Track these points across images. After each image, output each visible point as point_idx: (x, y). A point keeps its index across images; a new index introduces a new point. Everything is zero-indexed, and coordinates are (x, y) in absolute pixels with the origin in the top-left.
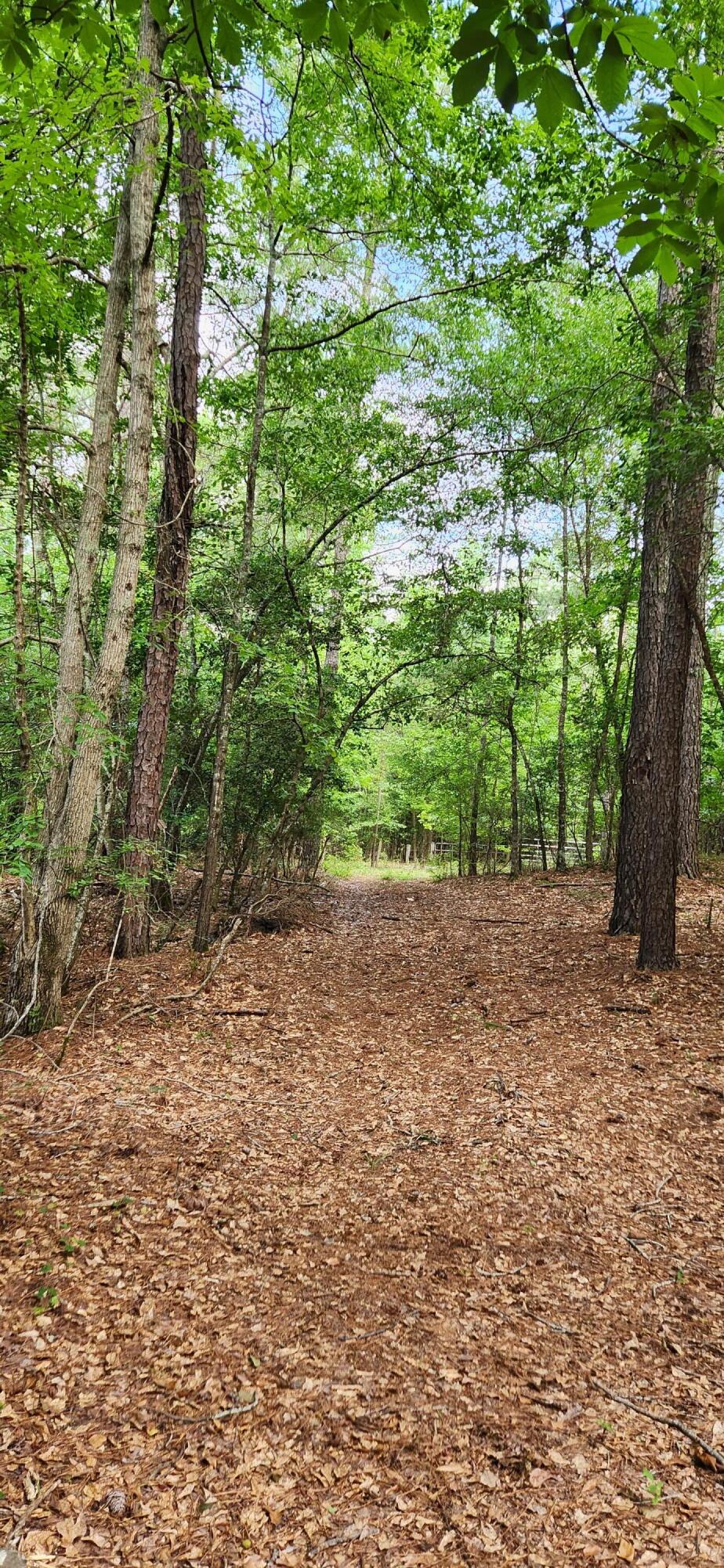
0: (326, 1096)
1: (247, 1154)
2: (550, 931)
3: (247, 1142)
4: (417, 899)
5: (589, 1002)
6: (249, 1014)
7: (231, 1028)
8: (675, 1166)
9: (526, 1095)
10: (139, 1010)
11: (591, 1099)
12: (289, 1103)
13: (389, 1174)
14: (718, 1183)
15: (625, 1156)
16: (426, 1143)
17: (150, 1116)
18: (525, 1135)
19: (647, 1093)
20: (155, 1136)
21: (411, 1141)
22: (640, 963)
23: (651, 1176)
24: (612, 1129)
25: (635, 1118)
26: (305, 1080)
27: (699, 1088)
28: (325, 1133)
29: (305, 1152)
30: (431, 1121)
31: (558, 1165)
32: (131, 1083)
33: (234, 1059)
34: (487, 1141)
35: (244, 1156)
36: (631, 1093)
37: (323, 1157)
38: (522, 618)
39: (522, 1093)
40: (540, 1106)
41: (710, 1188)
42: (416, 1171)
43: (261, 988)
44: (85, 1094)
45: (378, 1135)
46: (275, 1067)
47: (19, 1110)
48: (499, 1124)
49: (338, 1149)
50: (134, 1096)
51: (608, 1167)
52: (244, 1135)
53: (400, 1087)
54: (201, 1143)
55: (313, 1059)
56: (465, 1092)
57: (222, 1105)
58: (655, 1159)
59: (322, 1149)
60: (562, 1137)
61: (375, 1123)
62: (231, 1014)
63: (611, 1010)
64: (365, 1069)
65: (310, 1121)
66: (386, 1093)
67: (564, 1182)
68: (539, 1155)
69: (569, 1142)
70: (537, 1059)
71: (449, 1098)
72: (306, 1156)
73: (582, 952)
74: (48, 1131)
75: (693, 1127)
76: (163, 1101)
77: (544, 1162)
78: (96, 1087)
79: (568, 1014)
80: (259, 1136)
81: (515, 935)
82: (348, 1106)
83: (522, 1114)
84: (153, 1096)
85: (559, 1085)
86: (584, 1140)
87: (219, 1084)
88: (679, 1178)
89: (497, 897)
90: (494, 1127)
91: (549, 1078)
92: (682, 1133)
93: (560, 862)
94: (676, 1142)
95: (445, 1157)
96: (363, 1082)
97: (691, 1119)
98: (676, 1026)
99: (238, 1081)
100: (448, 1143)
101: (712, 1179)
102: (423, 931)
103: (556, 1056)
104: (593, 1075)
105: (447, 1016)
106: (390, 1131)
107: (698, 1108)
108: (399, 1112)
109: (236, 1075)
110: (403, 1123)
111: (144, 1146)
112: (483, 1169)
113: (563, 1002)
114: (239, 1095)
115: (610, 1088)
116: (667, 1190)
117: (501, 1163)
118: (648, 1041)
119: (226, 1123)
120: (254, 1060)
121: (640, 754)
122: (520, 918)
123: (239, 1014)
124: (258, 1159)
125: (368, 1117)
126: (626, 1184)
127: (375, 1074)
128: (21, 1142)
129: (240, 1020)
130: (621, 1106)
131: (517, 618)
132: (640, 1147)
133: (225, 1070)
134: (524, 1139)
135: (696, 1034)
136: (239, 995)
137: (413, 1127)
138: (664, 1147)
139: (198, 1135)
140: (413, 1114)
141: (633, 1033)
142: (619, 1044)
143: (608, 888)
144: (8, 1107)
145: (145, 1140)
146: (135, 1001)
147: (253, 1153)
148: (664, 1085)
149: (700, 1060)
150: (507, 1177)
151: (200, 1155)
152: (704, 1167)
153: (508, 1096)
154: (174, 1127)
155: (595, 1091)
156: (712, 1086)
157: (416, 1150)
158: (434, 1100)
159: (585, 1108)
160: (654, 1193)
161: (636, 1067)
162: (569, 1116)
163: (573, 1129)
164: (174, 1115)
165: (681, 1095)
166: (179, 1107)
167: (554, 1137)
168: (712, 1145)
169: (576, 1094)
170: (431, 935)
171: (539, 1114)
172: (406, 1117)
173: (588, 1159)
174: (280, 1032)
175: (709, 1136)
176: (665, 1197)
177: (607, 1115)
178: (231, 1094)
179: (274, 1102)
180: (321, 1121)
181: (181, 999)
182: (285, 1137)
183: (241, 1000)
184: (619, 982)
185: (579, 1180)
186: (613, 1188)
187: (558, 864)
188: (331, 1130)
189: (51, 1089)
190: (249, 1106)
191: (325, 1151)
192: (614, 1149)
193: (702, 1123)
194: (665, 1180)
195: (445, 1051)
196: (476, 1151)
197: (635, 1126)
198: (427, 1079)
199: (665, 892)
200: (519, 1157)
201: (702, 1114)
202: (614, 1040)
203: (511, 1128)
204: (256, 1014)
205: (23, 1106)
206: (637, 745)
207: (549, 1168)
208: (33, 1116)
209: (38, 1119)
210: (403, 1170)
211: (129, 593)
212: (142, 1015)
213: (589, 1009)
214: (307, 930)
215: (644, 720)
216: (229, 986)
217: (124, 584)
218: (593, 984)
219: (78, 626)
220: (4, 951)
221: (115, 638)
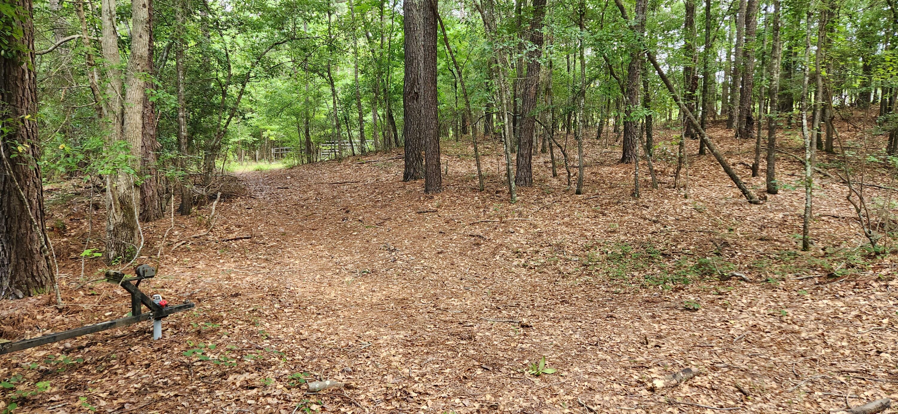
0: (307, 265)
1: (289, 289)
2: (372, 185)
3: (285, 285)
4: (292, 177)
5: (409, 211)
6: (241, 238)
7: (236, 246)
8: (470, 264)
9: (400, 250)
10: (178, 244)
11: (428, 247)
13: (357, 286)
14: (488, 266)
15: (449, 264)
16: (365, 273)
18: (407, 264)
19: (449, 241)
20: (240, 289)
21: (358, 274)
22: (427, 191)
23: (463, 268)
24: (441, 256)
25: (448, 250)
26: (292, 261)
27: (470, 235)
28: (317, 278)
30: (363, 266)
31: (425, 271)
33: (250, 258)
34: (391, 268)
36: (443, 242)
37: (323, 285)
38: (330, 15)
39: (398, 249)
40: (408, 252)
43: (239, 226)
45: (342, 275)
46: (273, 258)
48: (394, 262)
49: (328, 282)
50: (211, 278)
51: (445, 269)
52: (281, 283)
53: (340, 256)
54: (264, 289)
56: (372, 253)
57: (258, 276)
58: (462, 263)
59: (320, 283)
60: (422, 262)
61: (338, 271)
62: (231, 240)
63: (420, 213)
64: (318, 252)
65: (306, 275)
66: (335, 259)
68: (416, 269)
69: (426, 263)
70: (397, 236)
71: (365, 256)
72: (315, 286)
73: (394, 191)
75: (472, 250)
76: (229, 278)
77: (419, 271)
78: (186, 279)
79: (400, 218)
81: (356, 188)
82: (320, 267)
83: (401, 257)
85: (411, 244)
86: (431, 261)
87: (250, 268)
88: (473, 267)
89: (336, 172)
90: (392, 263)
91: (406, 242)
92: (469, 252)
93: (363, 151)
94: (467, 256)
95: (377, 277)
96: (321, 257)
97: (470, 247)
98: (451, 215)
99: (259, 265)
100: (375, 271)
101: (486, 266)
102: (306, 192)
103: (405, 234)
104: (424, 238)
105: (345, 226)
106: (346, 272)
107: (472, 243)
108: (346, 265)
109: (255, 264)
111: (241, 292)
112: (395, 277)
113: (396, 213)
114: (264, 271)
115: (433, 242)
117: (402, 275)
118: (442, 222)
120: (260, 257)
121: (411, 90)
122: (353, 179)
123: (236, 239)
124: (295, 290)
127: (324, 253)
129: (238, 242)
130: (441, 247)
131: (327, 14)
132: (455, 260)
133: (249, 263)
135: (461, 217)
136: (229, 231)
137: (356, 269)
138: (464, 258)
139: (259, 286)
140: (352, 265)
141: (434, 220)
142: (429, 225)
143: (393, 161)
145: (237, 291)
146: (175, 240)
148: (455, 237)
149: (466, 225)
150: (406, 279)
151: (268, 292)
152: (481, 262)
153: (392, 251)
154: (245, 286)
155: (428, 244)
156: (475, 234)
157: (362, 276)
158: (359, 258)
159: (427, 250)
160: (466, 273)
161: (441, 232)
162: (421, 254)
163: (425, 258)
164: (240, 282)
165: (464, 239)
166: (238, 279)
167: (419, 262)
168: (481, 254)
169: (421, 246)
170: (311, 193)
171: (409, 255)
172: (350, 266)
173: (436, 267)
174: (264, 244)
175: (479, 251)
176: (471, 274)
177: (436, 252)
178: (259, 271)
180: (312, 274)
181: (200, 236)
182: (300, 281)
183: (232, 233)
184: (419, 200)
185: (436, 274)
186: (450, 274)
187: (362, 152)
188: (318, 276)
191: (322, 283)
192: (444, 262)
193: (475, 248)
194: (468, 269)
195: (352, 240)
196: (389, 272)
197: (450, 253)
198: (351, 251)
199: (435, 156)
200: (408, 271)
201: (474, 244)
202: (426, 224)
203: (399, 262)
204: (245, 238)
206: (409, 84)
207: (421, 273)
210: (362, 284)
211: (145, 9)
212: (182, 246)
213: (410, 214)
214: (241, 198)
215: (411, 72)
216: (222, 227)
217: (141, 4)
218: (407, 203)
219: (112, 29)
220: (65, 228)
221: (140, 37)
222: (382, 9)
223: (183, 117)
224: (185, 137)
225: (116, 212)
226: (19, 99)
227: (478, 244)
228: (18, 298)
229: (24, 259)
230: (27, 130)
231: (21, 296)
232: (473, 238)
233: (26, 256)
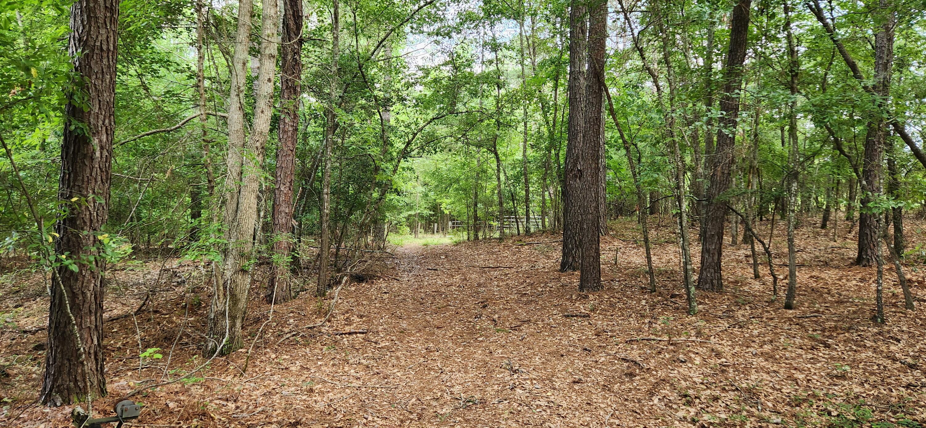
0: (408, 380)
1: (367, 419)
2: (526, 272)
3: (366, 411)
4: (446, 257)
5: (554, 312)
6: (356, 333)
7: (346, 343)
8: (614, 406)
9: (525, 371)
10: (289, 335)
11: (563, 370)
12: (387, 386)
13: (452, 424)
14: (639, 414)
15: (585, 402)
16: (471, 404)
17: (305, 400)
18: (528, 395)
19: (593, 364)
20: (310, 413)
21: (462, 404)
22: (581, 288)
23: (602, 413)
24: (576, 387)
25: (589, 379)
26: (395, 371)
27: (623, 359)
28: (411, 402)
29: (401, 415)
30: (472, 390)
31: (548, 411)
32: (290, 380)
33: (351, 361)
34: (506, 400)
35: (365, 421)
36: (584, 365)
37: (411, 417)
38: (499, 88)
39: (523, 370)
40: (534, 377)
41: (635, 417)
42: (467, 421)
43: (361, 317)
44: (263, 390)
45: (442, 402)
46: (376, 365)
47: (225, 403)
48: (512, 389)
49: (419, 411)
50: (293, 389)
51: (576, 409)
52: (363, 407)
53: (451, 371)
54: (338, 415)
55: (398, 358)
56: (490, 372)
57: (347, 390)
58: (603, 403)
59: (410, 412)
60: (549, 394)
61: (439, 394)
62: (345, 334)
63: (567, 316)
64: (429, 361)
65: (401, 395)
66: (444, 375)
67: (553, 421)
68: (537, 405)
69: (553, 397)
70: (529, 349)
71: (481, 375)
72: (401, 417)
73: (546, 283)
74: (245, 414)
75: (622, 382)
76: (311, 390)
77: (540, 410)
78: (269, 385)
79: (543, 321)
80: (372, 407)
81: (506, 275)
82: (422, 385)
83: (524, 382)
84: (305, 387)
85: (543, 363)
86: (561, 395)
87: (343, 377)
88: (617, 412)
89: (493, 253)
90: (509, 391)
91: (537, 359)
92: (616, 387)
94: (613, 392)
95: (483, 412)
96: (429, 369)
97: (620, 377)
98: (605, 323)
99: (355, 374)
100: (483, 402)
101: (636, 412)
102: (453, 276)
103: (539, 346)
104: (562, 356)
105: (473, 326)
106: (449, 398)
107: (623, 371)
108: (453, 386)
109: (352, 371)
110: (455, 393)
111: (304, 419)
112: (506, 416)
113: (539, 313)
114: (356, 383)
115: (572, 363)
116: (612, 421)
117: (515, 412)
118: (590, 333)
119: (351, 401)
120: (363, 361)
121: (574, 166)
122: (508, 265)
123: (350, 334)
124: (373, 422)
125: (435, 391)
126: (588, 419)
127: (435, 364)
128: (229, 423)
129: (351, 337)
130: (580, 373)
131: (496, 88)
132: (594, 396)
133: (346, 369)
134: (527, 397)
135: (617, 328)
136: (349, 322)
137: (462, 395)
138: (607, 395)
139: (335, 410)
140: (461, 387)
141: (581, 329)
142: (574, 336)
143: (557, 244)
144: (218, 402)
145: (304, 416)
146: (286, 330)
147: (370, 418)
148: (603, 359)
149: (621, 343)
150: (520, 420)
151: (339, 422)
152: (630, 405)
153: (515, 372)
154: (320, 406)
155: (564, 365)
156: (630, 357)
157: (465, 408)
158: (472, 378)
159: (560, 376)
160: (605, 423)
161: (586, 349)
162: (551, 381)
163: (554, 389)
164: (319, 399)
165: (613, 364)
166: (321, 393)
167: (544, 395)
168: (633, 392)
169: (554, 368)
170: (457, 278)
171: (534, 382)
172: (457, 389)
173: (565, 406)
174: (376, 343)
175: (631, 387)
177: (572, 379)
178: (351, 383)
179: (378, 386)
180: (407, 395)
181: (314, 327)
182: (387, 407)
183: (350, 325)
184: (570, 299)
185: (561, 419)
186: (581, 422)
187: (527, 231)
188: (414, 400)
189: (242, 388)
190: (364, 389)
191: (412, 413)
192: (579, 399)
193: (626, 380)
194: (610, 415)
195: (475, 348)
196: (501, 406)
197: (589, 384)
198: (466, 365)
199: (594, 246)
200: (526, 408)
201: (626, 374)
202: (571, 334)
203: (519, 391)
204: (360, 333)
205: (227, 400)
206: (572, 161)
207: (543, 413)
208: (233, 406)
209: (237, 408)
210: (460, 421)
211: (269, 84)
212: (291, 338)
213: (555, 317)
214: (384, 280)
215: (575, 147)
216: (342, 317)
217: (266, 79)
218: (555, 302)
219: (239, 105)
220: (200, 304)
221: (262, 112)
222: (557, 81)
223: (327, 194)
224: (327, 215)
225: (219, 298)
226: (86, 179)
227: (631, 375)
228: (55, 405)
229: (69, 360)
230: (90, 214)
231: (58, 404)
232: (626, 364)
233: (72, 356)
